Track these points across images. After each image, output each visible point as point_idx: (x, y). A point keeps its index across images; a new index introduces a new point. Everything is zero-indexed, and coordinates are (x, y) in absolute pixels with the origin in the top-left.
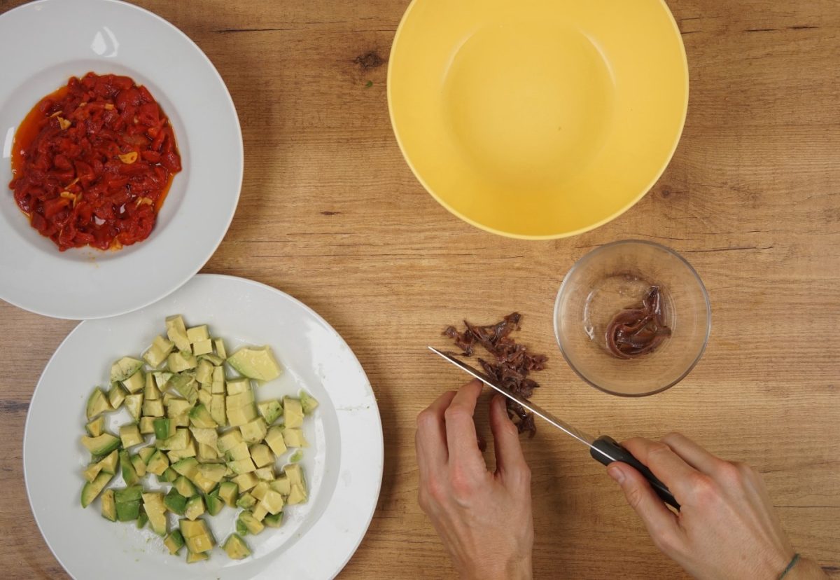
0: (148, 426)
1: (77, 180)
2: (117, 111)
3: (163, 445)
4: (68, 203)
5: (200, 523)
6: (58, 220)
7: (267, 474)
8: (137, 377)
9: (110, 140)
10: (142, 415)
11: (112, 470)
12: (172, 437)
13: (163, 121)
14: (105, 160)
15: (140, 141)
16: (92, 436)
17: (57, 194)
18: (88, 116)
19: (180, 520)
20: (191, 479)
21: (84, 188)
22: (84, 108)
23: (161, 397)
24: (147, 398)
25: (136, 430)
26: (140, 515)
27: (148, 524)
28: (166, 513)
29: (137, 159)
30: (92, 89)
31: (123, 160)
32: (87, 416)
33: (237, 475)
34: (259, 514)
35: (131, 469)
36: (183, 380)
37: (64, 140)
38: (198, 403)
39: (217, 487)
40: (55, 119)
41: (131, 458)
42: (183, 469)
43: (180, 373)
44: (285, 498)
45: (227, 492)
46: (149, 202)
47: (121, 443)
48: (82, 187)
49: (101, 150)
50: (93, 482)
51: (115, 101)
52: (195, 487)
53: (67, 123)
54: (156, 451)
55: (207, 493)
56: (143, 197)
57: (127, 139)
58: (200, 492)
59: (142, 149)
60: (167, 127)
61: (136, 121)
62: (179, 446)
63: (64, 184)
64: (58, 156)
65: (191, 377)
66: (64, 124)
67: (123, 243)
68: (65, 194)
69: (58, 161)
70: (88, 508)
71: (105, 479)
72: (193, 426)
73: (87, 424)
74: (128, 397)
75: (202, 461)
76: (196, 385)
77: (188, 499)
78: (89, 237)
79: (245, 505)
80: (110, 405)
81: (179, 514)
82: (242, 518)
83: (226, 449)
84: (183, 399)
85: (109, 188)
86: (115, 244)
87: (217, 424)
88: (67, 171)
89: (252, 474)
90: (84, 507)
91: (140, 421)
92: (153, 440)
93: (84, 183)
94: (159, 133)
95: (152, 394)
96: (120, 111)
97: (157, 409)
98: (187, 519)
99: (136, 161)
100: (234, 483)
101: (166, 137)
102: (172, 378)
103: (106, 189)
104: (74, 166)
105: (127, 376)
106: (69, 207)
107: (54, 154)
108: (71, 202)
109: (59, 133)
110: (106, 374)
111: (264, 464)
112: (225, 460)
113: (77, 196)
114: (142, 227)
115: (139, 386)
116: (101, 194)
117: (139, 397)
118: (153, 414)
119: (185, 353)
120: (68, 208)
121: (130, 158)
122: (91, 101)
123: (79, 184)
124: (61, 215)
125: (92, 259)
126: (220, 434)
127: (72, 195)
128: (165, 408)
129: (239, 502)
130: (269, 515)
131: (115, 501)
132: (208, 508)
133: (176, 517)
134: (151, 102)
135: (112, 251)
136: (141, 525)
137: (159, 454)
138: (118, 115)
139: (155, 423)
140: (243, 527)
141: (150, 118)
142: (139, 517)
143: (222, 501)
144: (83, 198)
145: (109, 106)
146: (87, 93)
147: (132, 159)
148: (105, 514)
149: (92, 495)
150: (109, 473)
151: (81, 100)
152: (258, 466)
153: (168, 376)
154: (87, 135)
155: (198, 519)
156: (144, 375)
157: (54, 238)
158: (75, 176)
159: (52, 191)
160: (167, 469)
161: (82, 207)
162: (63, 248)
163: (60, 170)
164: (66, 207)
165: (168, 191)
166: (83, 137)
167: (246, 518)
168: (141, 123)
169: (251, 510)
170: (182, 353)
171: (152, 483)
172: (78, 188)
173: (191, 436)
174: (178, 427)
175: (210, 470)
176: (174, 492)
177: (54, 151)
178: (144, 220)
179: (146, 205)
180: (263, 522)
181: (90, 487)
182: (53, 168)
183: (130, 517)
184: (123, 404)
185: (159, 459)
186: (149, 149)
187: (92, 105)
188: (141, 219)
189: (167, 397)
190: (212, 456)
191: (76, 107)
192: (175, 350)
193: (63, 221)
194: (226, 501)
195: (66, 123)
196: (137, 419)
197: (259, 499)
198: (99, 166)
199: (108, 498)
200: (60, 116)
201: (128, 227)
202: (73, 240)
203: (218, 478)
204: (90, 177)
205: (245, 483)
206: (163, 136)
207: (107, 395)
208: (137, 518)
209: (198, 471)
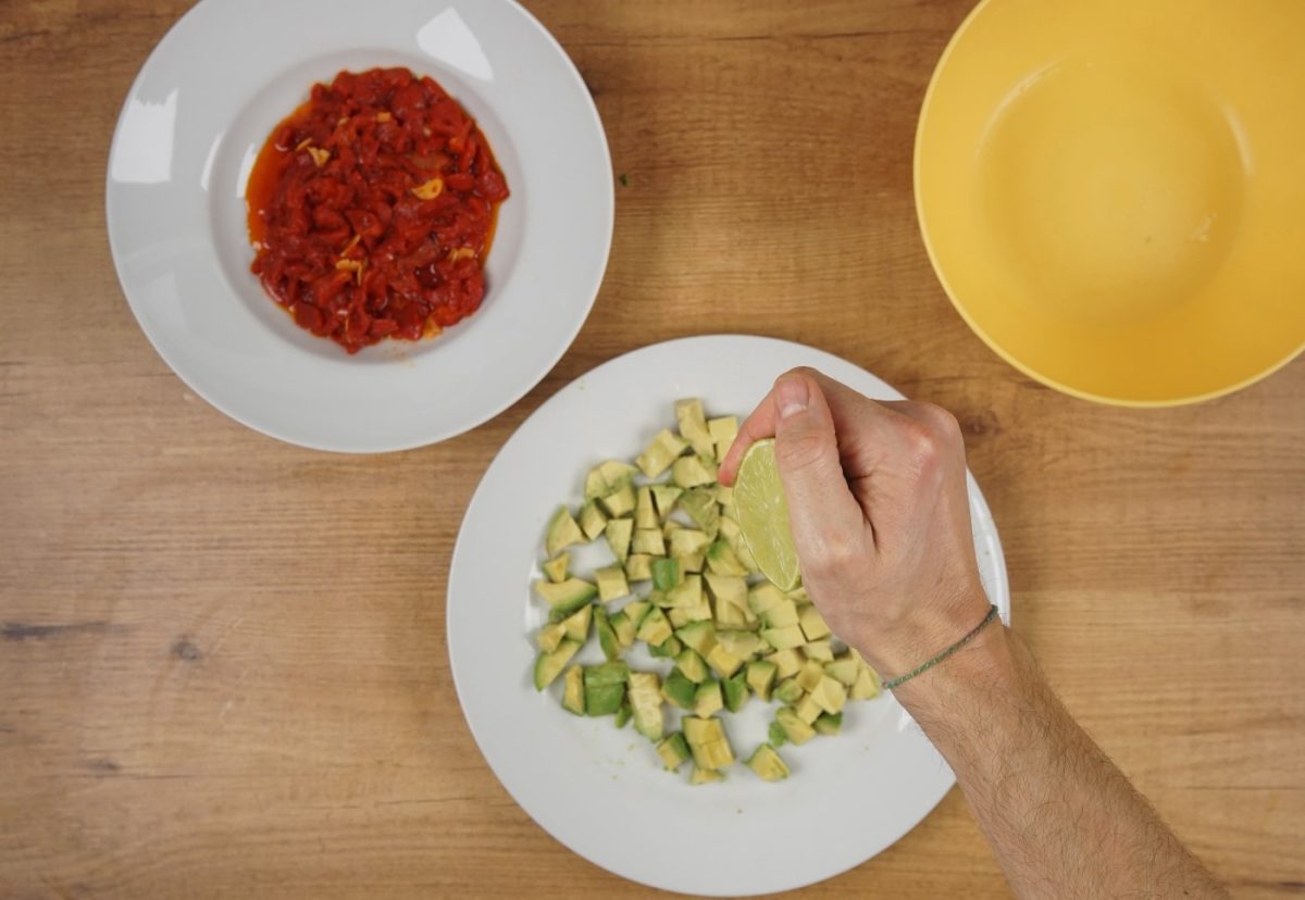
0: (641, 569)
1: (357, 239)
2: (396, 122)
3: (665, 599)
4: (349, 277)
5: (716, 723)
6: (339, 307)
7: (822, 651)
8: (626, 492)
9: (392, 168)
10: (630, 552)
11: (582, 634)
12: (681, 588)
13: (469, 124)
14: (391, 201)
15: (442, 162)
16: (551, 581)
17: (329, 267)
18: (355, 136)
19: (683, 718)
20: (704, 656)
21: (369, 250)
22: (346, 127)
23: (661, 526)
24: (640, 525)
25: (622, 575)
26: (623, 706)
27: (631, 722)
28: (664, 705)
29: (442, 190)
30: (350, 96)
31: (421, 196)
32: (548, 549)
33: (776, 650)
34: (809, 713)
35: (612, 635)
36: (698, 500)
37: (326, 181)
38: (719, 538)
39: (742, 669)
40: (305, 152)
41: (612, 620)
42: (693, 639)
43: (693, 488)
44: (849, 689)
45: (759, 677)
46: (470, 253)
47: (596, 594)
48: (366, 248)
49: (384, 186)
50: (554, 653)
51: (388, 108)
52: (707, 667)
53: (325, 154)
54: (652, 608)
55: (728, 676)
56: (459, 247)
57: (420, 162)
58: (715, 675)
59: (446, 173)
60: (474, 132)
61: (427, 132)
62: (689, 603)
63: (337, 249)
64: (319, 208)
65: (709, 498)
66: (320, 157)
67: (442, 323)
68: (343, 264)
69: (322, 215)
70: (544, 692)
71: (571, 649)
72: (711, 571)
73: (547, 561)
74: (612, 522)
75: (720, 627)
76: (716, 509)
77: (697, 686)
78: (388, 323)
79: (789, 698)
80: (584, 535)
81: (686, 707)
82: (780, 718)
83: (760, 610)
84: (699, 529)
85: (408, 243)
86: (430, 328)
87: (746, 569)
88: (339, 228)
89: (800, 651)
90: (540, 689)
91: (627, 561)
92: (647, 589)
93: (369, 242)
94: (466, 145)
95: (648, 519)
96: (401, 122)
97: (654, 543)
98: (696, 716)
99: (441, 195)
100: (770, 664)
101: (478, 149)
102: (681, 496)
103: (403, 244)
104: (347, 219)
105: (612, 489)
106: (353, 283)
107: (313, 206)
108: (354, 274)
109: (313, 172)
110: (580, 487)
111: (818, 635)
112: (758, 626)
113: (362, 263)
114: (467, 293)
115: (629, 506)
116: (397, 254)
117: (628, 523)
118: (648, 550)
119: (704, 458)
120: (349, 286)
121: (431, 190)
122: (353, 113)
123: (361, 243)
124: (340, 299)
125: (401, 357)
126: (752, 586)
127: (354, 264)
128: (667, 543)
129: (776, 692)
130: (824, 715)
131: (584, 683)
132: (728, 703)
133: (680, 712)
134: (444, 98)
135: (426, 341)
136: (623, 723)
137: (658, 613)
138: (399, 129)
139: (651, 565)
140: (780, 734)
141: (448, 123)
142: (621, 711)
143: (751, 691)
144: (370, 266)
145: (384, 117)
146: (344, 102)
147: (434, 189)
148: (567, 702)
149: (550, 672)
150: (577, 641)
151: (338, 116)
152: (810, 638)
153: (677, 492)
154: (358, 167)
155: (712, 717)
156: (635, 490)
157: (337, 335)
158: (352, 234)
159: (320, 264)
160: (669, 638)
161: (372, 279)
162: (353, 348)
163: (326, 229)
164: (347, 284)
165: (494, 232)
166: (353, 172)
167: (787, 718)
168: (437, 134)
169: (793, 707)
170: (700, 458)
171: (641, 657)
172: (360, 253)
173: (705, 587)
174: (688, 573)
175: (737, 641)
176: (676, 675)
177: (310, 204)
178: (469, 283)
179: (466, 260)
180: (814, 725)
181: (548, 660)
182: (314, 228)
183: (608, 710)
184: (604, 532)
185: (659, 620)
186: (454, 172)
187: (357, 120)
188: (463, 282)
189: (669, 525)
190: (737, 620)
191: (333, 128)
192: (688, 452)
193: (345, 307)
194: (757, 689)
195: (320, 156)
196: (624, 558)
197: (809, 690)
198: (385, 212)
199: (575, 679)
200: (311, 145)
201: (446, 299)
202: (368, 333)
203: (747, 655)
204: (376, 230)
205: (788, 663)
206: (472, 146)
207: (579, 519)
208: (615, 712)
209: (716, 643)
